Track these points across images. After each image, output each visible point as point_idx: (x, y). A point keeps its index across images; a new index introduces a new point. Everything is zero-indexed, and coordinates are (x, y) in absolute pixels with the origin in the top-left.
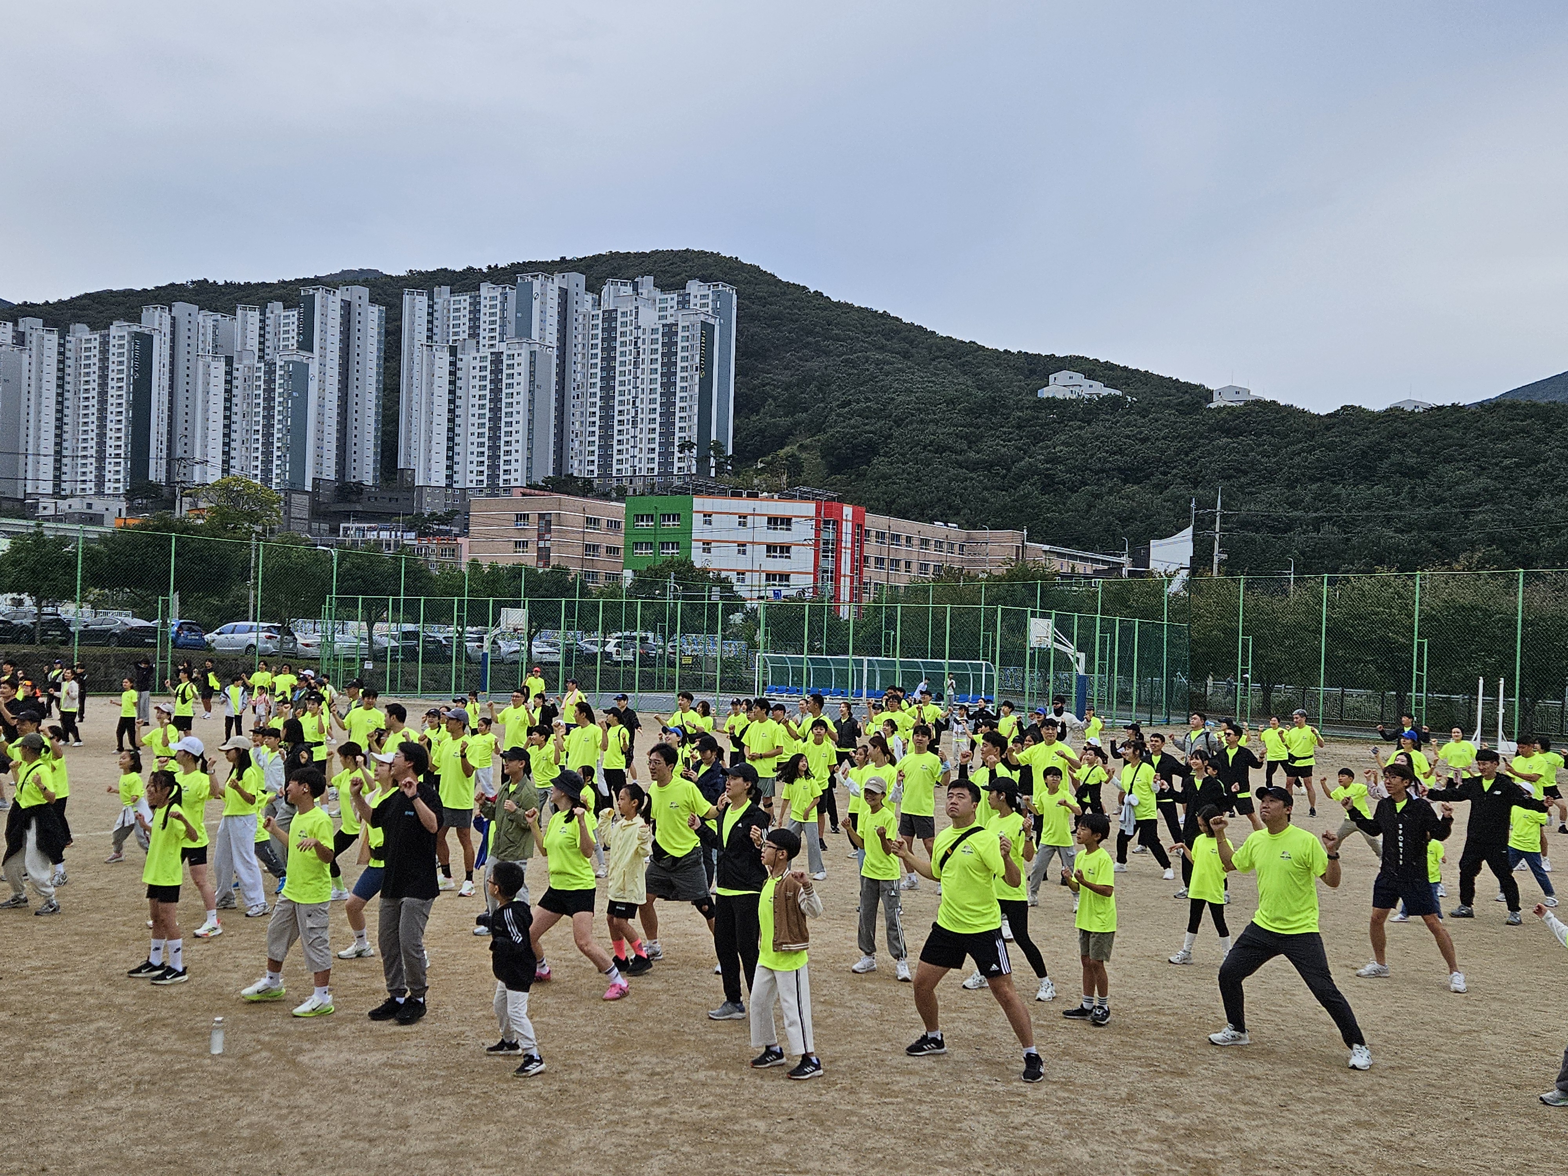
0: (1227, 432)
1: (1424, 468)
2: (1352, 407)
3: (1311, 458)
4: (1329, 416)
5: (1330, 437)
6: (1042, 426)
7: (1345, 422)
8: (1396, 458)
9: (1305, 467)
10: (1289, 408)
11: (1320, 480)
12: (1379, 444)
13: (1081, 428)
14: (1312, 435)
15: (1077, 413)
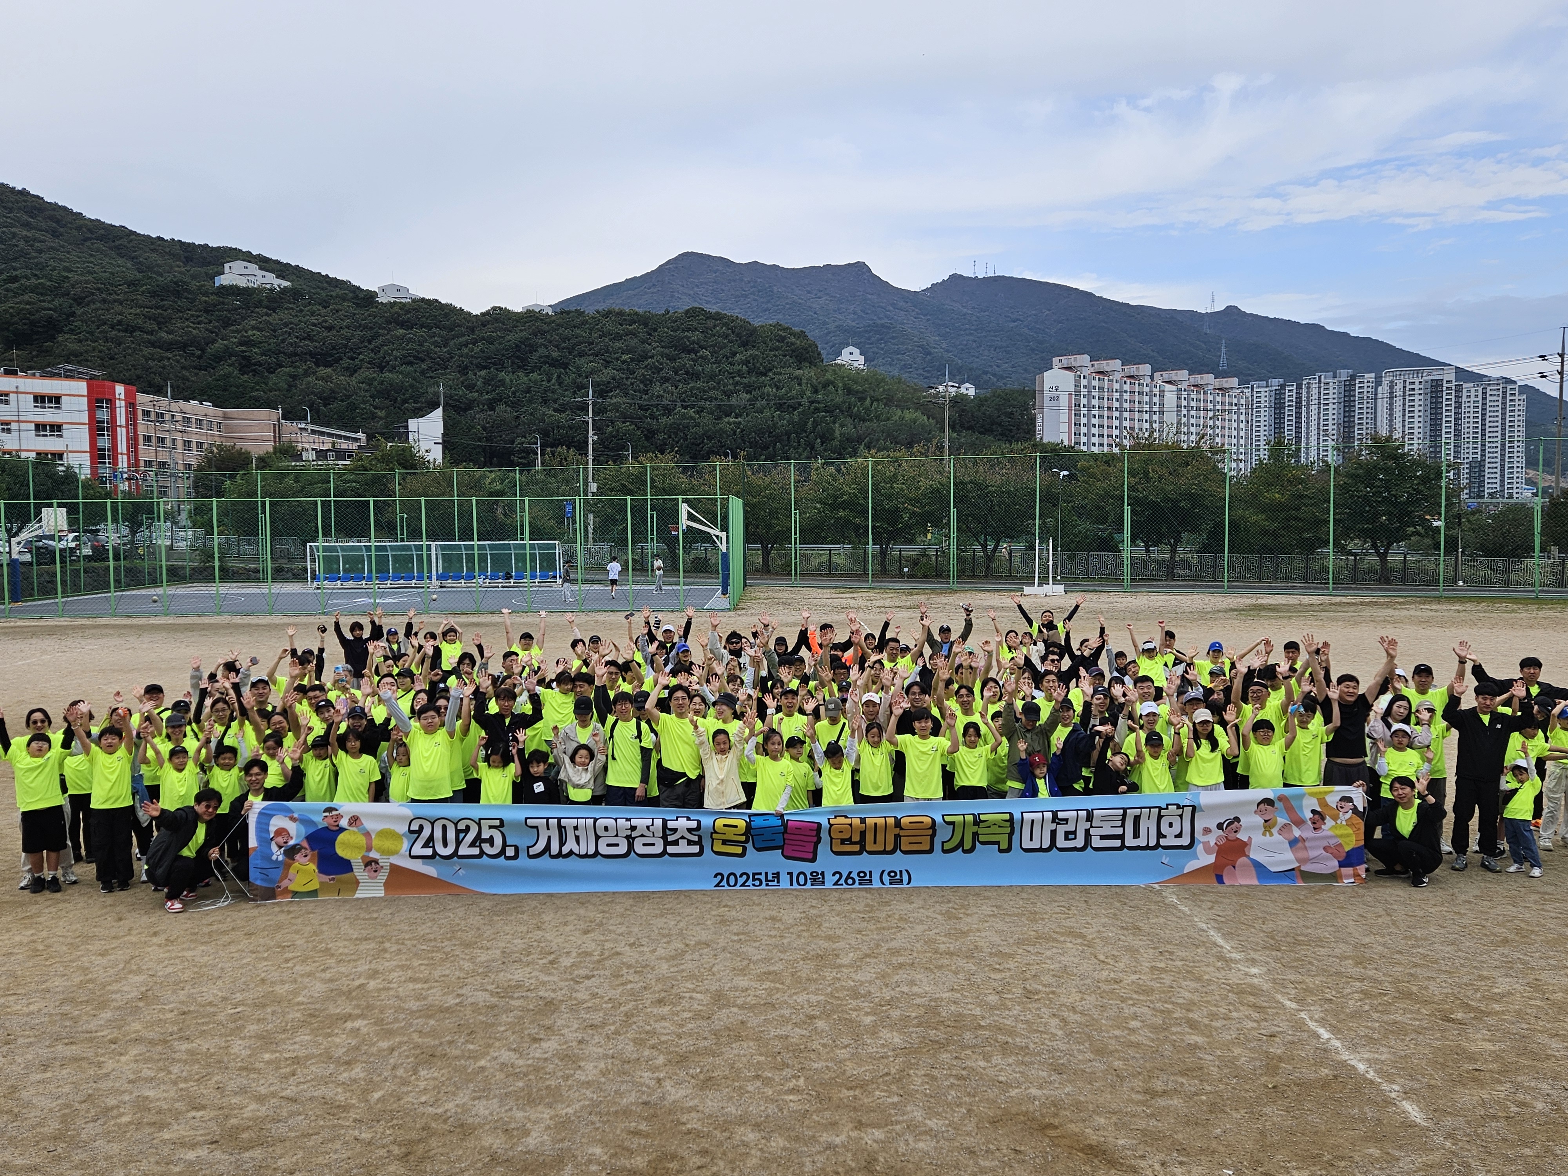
0: (402, 324)
1: (566, 361)
2: (500, 308)
3: (476, 349)
4: (483, 314)
5: (487, 333)
6: (228, 310)
7: (497, 320)
8: (542, 351)
9: (472, 356)
10: (448, 306)
11: (485, 368)
12: (527, 339)
13: (267, 314)
14: (472, 329)
15: (260, 301)
